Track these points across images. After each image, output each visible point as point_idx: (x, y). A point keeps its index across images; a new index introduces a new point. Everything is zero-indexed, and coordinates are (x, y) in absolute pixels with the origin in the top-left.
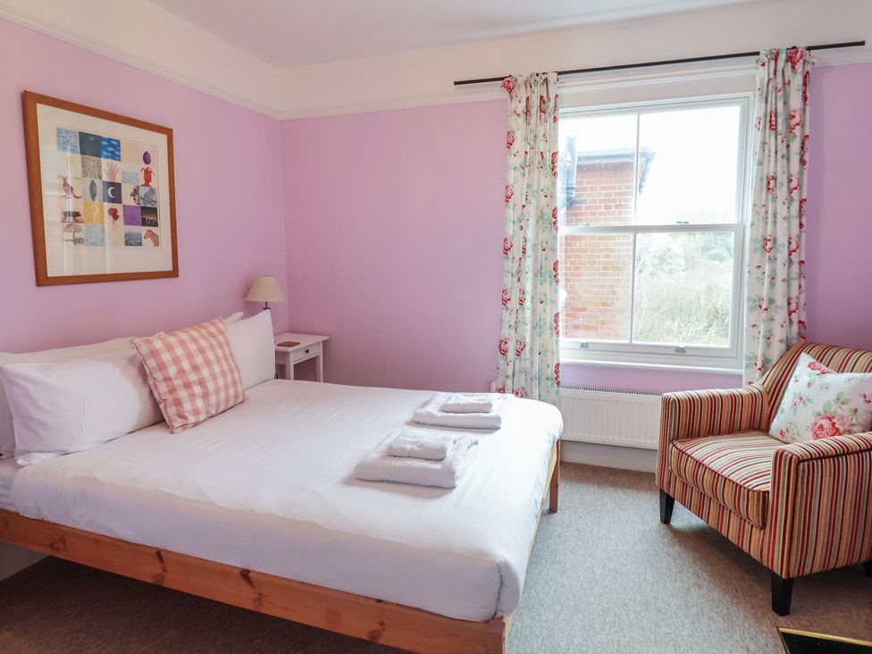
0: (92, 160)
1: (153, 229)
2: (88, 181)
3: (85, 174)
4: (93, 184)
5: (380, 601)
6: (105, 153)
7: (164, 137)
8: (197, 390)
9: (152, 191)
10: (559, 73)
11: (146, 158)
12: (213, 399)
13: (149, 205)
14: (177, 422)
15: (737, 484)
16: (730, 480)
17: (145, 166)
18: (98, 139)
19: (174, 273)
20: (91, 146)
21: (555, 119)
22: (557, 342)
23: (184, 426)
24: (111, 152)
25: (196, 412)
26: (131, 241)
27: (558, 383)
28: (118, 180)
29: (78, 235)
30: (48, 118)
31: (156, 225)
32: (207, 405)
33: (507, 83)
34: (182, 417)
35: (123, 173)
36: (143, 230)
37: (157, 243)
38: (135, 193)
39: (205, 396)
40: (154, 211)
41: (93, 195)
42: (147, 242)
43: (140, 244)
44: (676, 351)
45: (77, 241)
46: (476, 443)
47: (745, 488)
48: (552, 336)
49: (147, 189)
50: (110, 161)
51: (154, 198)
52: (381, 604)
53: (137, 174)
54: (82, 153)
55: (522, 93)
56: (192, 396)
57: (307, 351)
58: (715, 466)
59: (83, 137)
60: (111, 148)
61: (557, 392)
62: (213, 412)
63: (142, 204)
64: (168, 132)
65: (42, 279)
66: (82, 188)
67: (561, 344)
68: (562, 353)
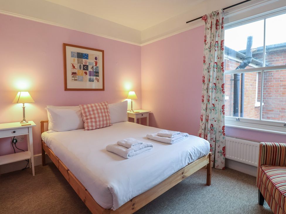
0: (80, 59)
1: (97, 77)
2: (79, 65)
3: (78, 63)
4: (80, 65)
5: (86, 190)
6: (84, 58)
7: (101, 53)
8: (93, 120)
9: (97, 67)
10: (224, 9)
11: (96, 59)
12: (98, 123)
13: (96, 71)
14: (86, 128)
15: (280, 192)
16: (278, 190)
17: (96, 61)
18: (82, 54)
19: (103, 89)
20: (80, 56)
21: (222, 27)
22: (223, 117)
23: (88, 130)
24: (86, 57)
25: (92, 126)
26: (91, 80)
27: (224, 134)
28: (87, 64)
29: (76, 78)
30: (69, 49)
31: (98, 76)
32: (96, 125)
33: (204, 18)
34: (88, 127)
35: (89, 62)
36: (94, 77)
37: (98, 81)
38: (93, 67)
39: (96, 122)
40: (98, 72)
41: (80, 68)
42: (95, 81)
43: (93, 81)
44: (284, 125)
45: (75, 80)
46: (151, 146)
47: (283, 195)
48: (221, 114)
49: (96, 67)
50: (85, 59)
51: (98, 69)
52: (86, 191)
53: (93, 63)
54: (78, 58)
55: (209, 20)
56: (92, 122)
57: (142, 115)
58: (274, 181)
59: (78, 54)
60: (86, 56)
61: (223, 138)
62: (98, 127)
63: (94, 71)
64: (103, 51)
65: (66, 89)
66: (77, 66)
67: (225, 119)
68: (226, 122)
